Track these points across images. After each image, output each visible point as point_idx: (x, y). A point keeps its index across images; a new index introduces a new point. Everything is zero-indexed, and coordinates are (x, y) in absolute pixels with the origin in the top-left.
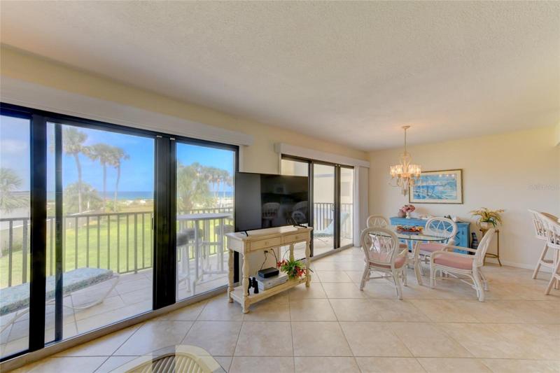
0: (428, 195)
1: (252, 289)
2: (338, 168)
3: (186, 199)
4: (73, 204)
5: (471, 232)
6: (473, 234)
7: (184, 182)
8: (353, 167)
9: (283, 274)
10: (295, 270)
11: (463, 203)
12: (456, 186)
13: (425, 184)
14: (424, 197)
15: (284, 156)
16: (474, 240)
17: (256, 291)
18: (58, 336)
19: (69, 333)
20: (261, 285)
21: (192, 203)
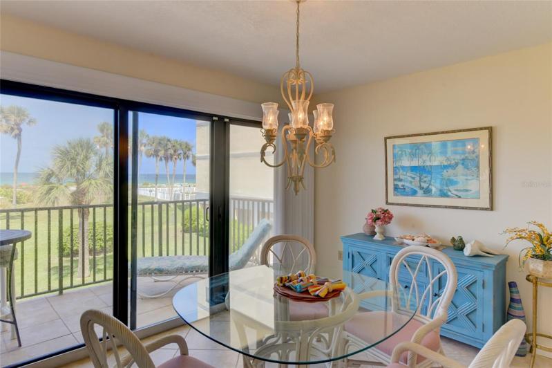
0: (421, 188)
5: (508, 280)
6: (512, 285)
11: (492, 209)
12: (478, 167)
13: (415, 163)
14: (414, 193)
16: (512, 300)
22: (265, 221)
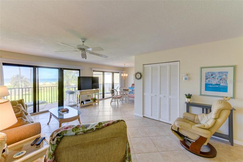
1: (82, 103)
2: (113, 73)
3: (68, 82)
4: (16, 85)
7: (67, 76)
8: (119, 73)
9: (91, 101)
10: (95, 100)
15: (94, 71)
17: (83, 104)
18: (38, 111)
19: (40, 111)
20: (85, 103)
21: (70, 83)
22: (118, 86)
